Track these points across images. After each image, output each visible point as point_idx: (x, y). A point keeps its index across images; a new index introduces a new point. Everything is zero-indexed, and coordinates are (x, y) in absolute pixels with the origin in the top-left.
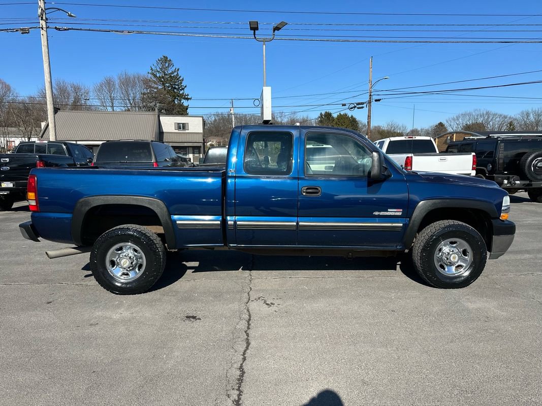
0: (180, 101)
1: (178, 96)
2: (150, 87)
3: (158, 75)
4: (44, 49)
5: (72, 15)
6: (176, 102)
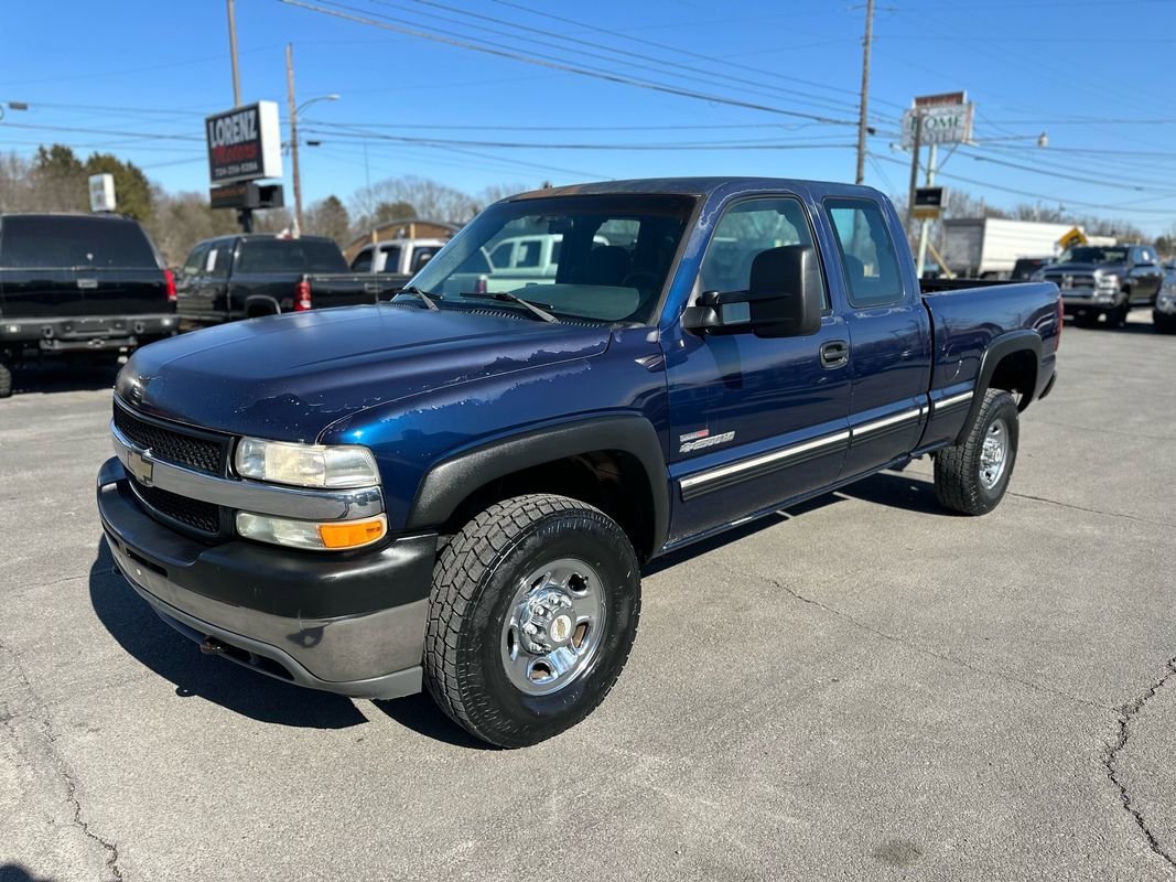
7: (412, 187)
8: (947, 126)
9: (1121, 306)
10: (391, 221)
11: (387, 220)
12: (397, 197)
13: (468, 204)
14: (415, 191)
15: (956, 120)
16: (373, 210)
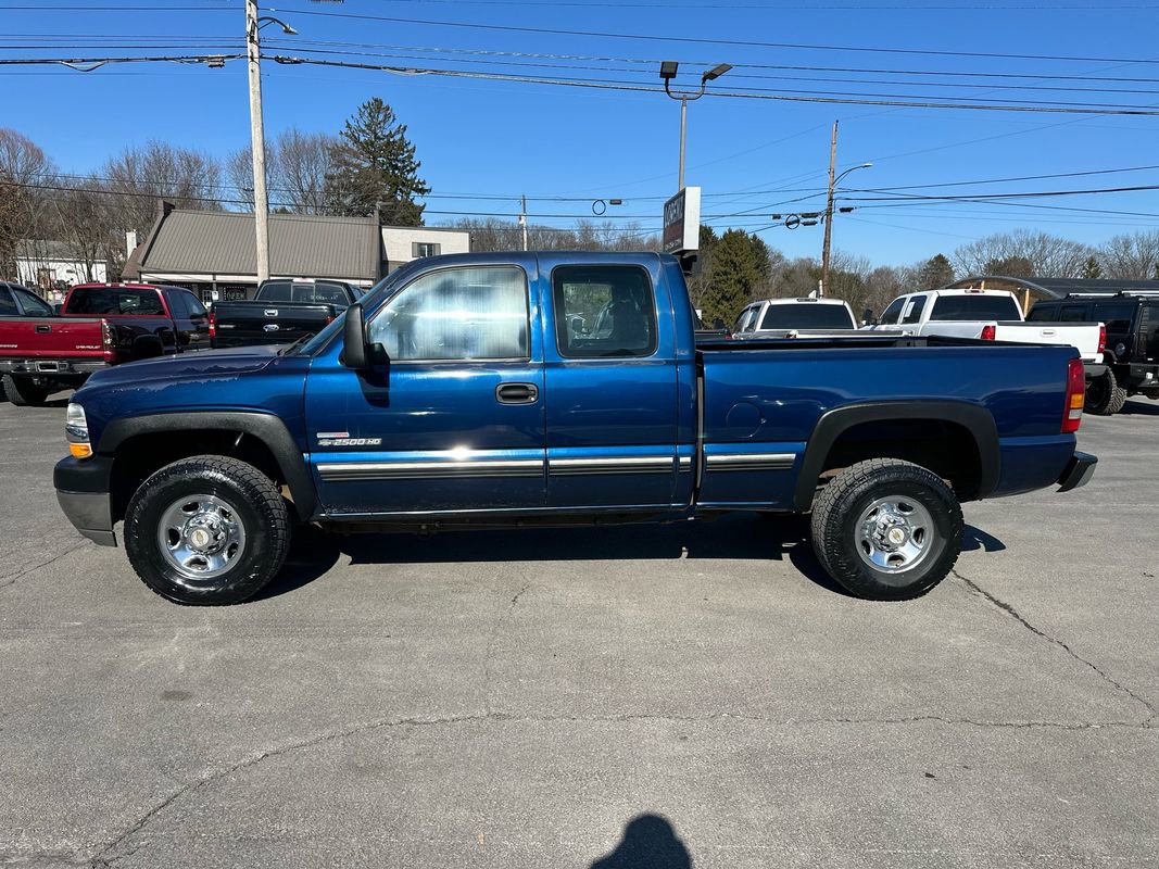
0: (408, 194)
1: (404, 184)
2: (347, 164)
3: (362, 139)
4: (254, 99)
5: (291, 29)
6: (399, 198)
7: (1021, 243)
14: (1024, 246)
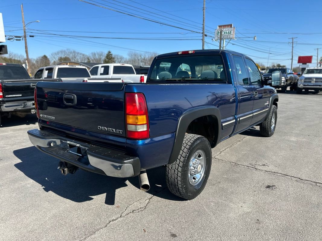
7: (69, 53)
8: (228, 34)
9: (286, 85)
10: (63, 62)
11: (61, 61)
12: (64, 55)
13: (86, 57)
14: (70, 54)
15: (230, 32)
16: (57, 59)
